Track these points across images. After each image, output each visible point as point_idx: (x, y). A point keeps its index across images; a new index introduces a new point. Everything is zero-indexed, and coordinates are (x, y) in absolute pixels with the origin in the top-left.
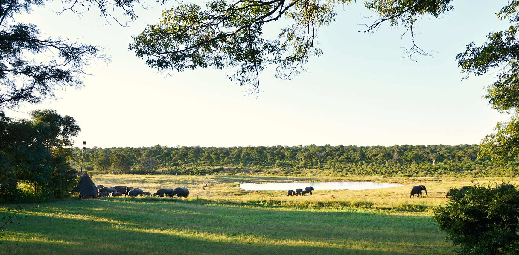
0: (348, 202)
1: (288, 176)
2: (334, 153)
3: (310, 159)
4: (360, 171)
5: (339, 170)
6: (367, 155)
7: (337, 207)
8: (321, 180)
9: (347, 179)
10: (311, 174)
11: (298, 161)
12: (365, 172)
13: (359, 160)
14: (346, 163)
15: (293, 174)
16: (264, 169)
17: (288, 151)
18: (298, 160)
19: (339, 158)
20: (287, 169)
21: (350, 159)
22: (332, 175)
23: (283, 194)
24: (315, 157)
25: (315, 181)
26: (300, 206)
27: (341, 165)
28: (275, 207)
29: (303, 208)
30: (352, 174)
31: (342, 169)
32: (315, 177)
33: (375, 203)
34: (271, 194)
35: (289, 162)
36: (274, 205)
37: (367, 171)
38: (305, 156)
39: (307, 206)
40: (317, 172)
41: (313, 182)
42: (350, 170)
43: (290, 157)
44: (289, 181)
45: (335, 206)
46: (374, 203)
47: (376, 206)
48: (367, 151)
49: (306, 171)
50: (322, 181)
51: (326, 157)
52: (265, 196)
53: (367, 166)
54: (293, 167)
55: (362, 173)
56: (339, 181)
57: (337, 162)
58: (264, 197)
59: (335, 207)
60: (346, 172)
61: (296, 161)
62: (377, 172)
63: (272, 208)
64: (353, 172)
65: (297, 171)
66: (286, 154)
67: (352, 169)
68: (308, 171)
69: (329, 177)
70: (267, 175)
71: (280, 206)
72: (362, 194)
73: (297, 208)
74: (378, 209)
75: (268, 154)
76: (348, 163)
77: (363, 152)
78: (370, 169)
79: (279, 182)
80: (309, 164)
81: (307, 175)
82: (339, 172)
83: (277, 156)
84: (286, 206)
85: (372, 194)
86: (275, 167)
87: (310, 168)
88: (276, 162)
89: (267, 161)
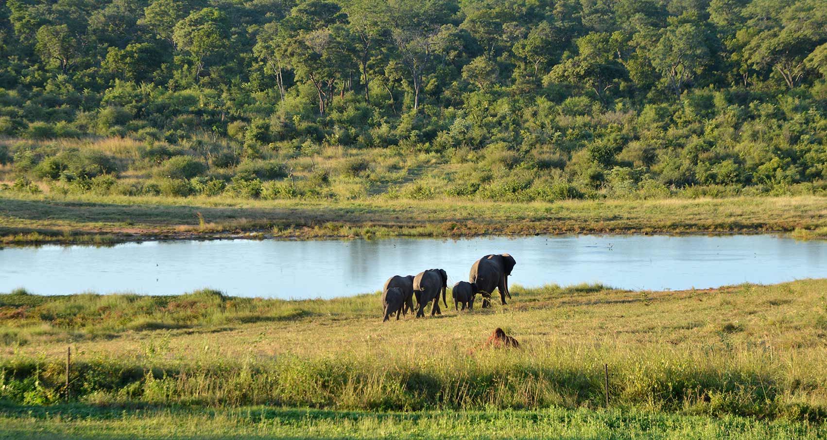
0: (608, 373)
1: (191, 191)
2: (514, 39)
3: (345, 77)
4: (686, 163)
5: (547, 153)
6: (739, 48)
7: (529, 406)
8: (422, 223)
9: (604, 213)
10: (355, 184)
11: (262, 87)
12: (726, 167)
13: (687, 85)
14: (596, 107)
15: (228, 179)
16: (21, 142)
17: (193, 16)
18: (267, 83)
19: (548, 67)
20: (185, 144)
21: (623, 74)
22: (495, 186)
23: (158, 317)
24: (385, 60)
25: (380, 231)
26: (278, 404)
27: (563, 120)
28: (104, 411)
29: (297, 416)
30: (636, 179)
31: (568, 149)
32: (380, 201)
33: (790, 378)
34: (71, 323)
35: (202, 95)
36: (97, 397)
37: (739, 161)
38: (315, 57)
39: (330, 402)
40: (395, 168)
41: (372, 236)
42: (619, 157)
43: (208, 63)
44: (203, 226)
45: (517, 399)
46: (782, 380)
47: (802, 399)
48: (743, 20)
49: (322, 163)
50: (429, 228)
51: (458, 66)
52: (25, 332)
53: (737, 127)
54: (232, 128)
55: (700, 172)
56: (545, 232)
57: (532, 100)
58: (23, 343)
59: (518, 407)
60: (595, 167)
61: (247, 92)
62: (805, 166)
63: (79, 423)
64: (639, 165)
65: (260, 164)
66: (178, 36)
67: (634, 145)
68: (332, 163)
69: (480, 204)
70: (44, 186)
71: (141, 407)
72: (700, 317)
73: (256, 418)
74: (812, 419)
75: (42, 33)
76: (608, 104)
77: (712, 27)
78: (760, 145)
79: (127, 238)
80: (341, 110)
81: (325, 190)
82: (544, 165)
83: (112, 52)
84: (184, 405)
85: (773, 315)
86: (102, 130)
87: (347, 141)
88: (108, 94)
89: (41, 84)
